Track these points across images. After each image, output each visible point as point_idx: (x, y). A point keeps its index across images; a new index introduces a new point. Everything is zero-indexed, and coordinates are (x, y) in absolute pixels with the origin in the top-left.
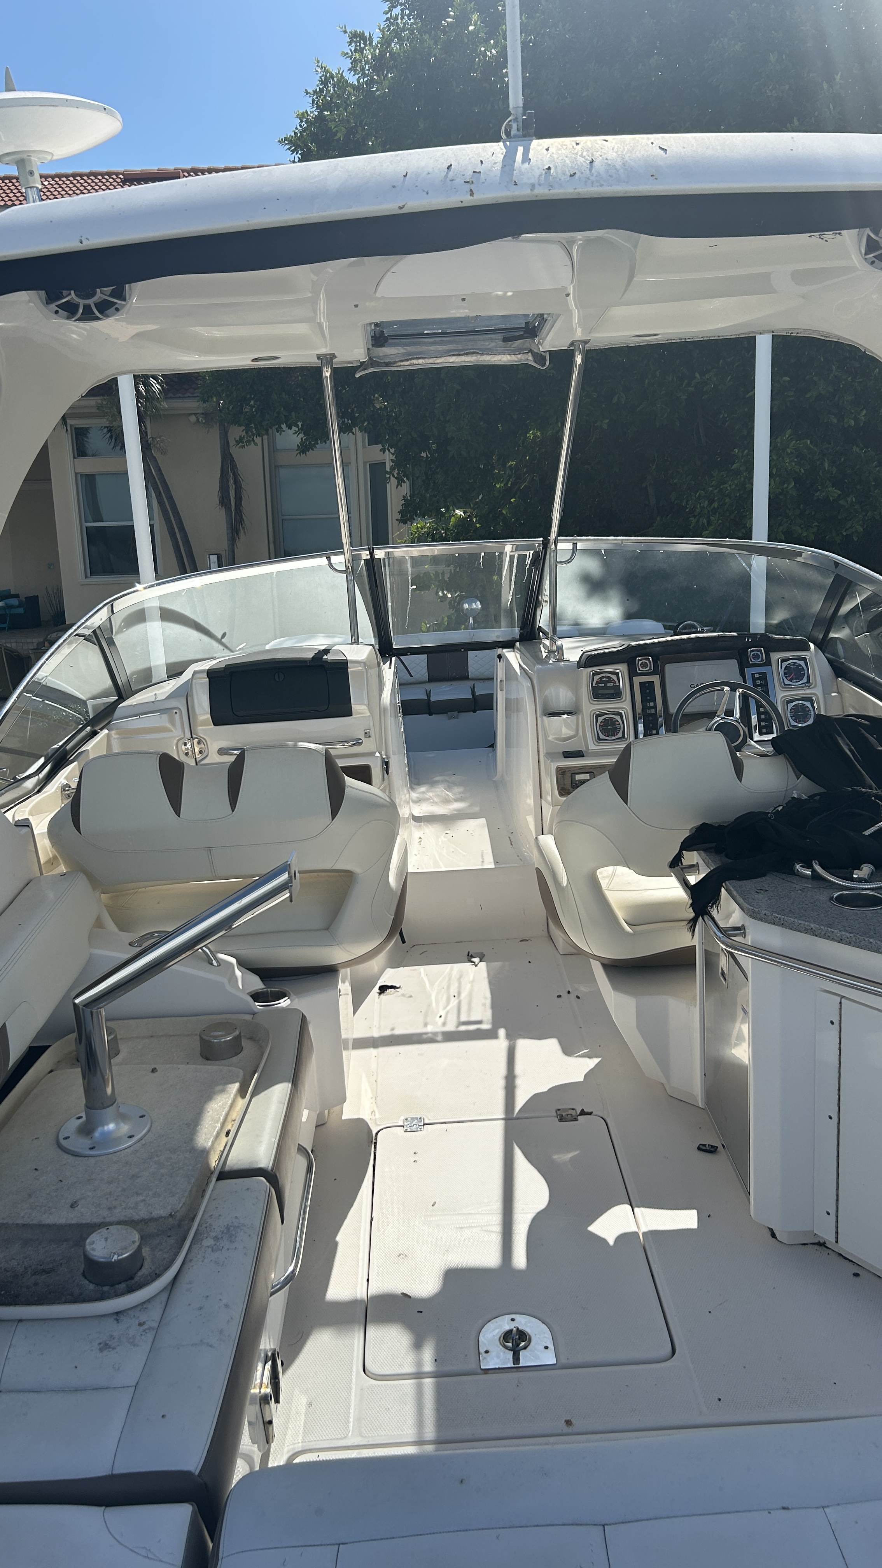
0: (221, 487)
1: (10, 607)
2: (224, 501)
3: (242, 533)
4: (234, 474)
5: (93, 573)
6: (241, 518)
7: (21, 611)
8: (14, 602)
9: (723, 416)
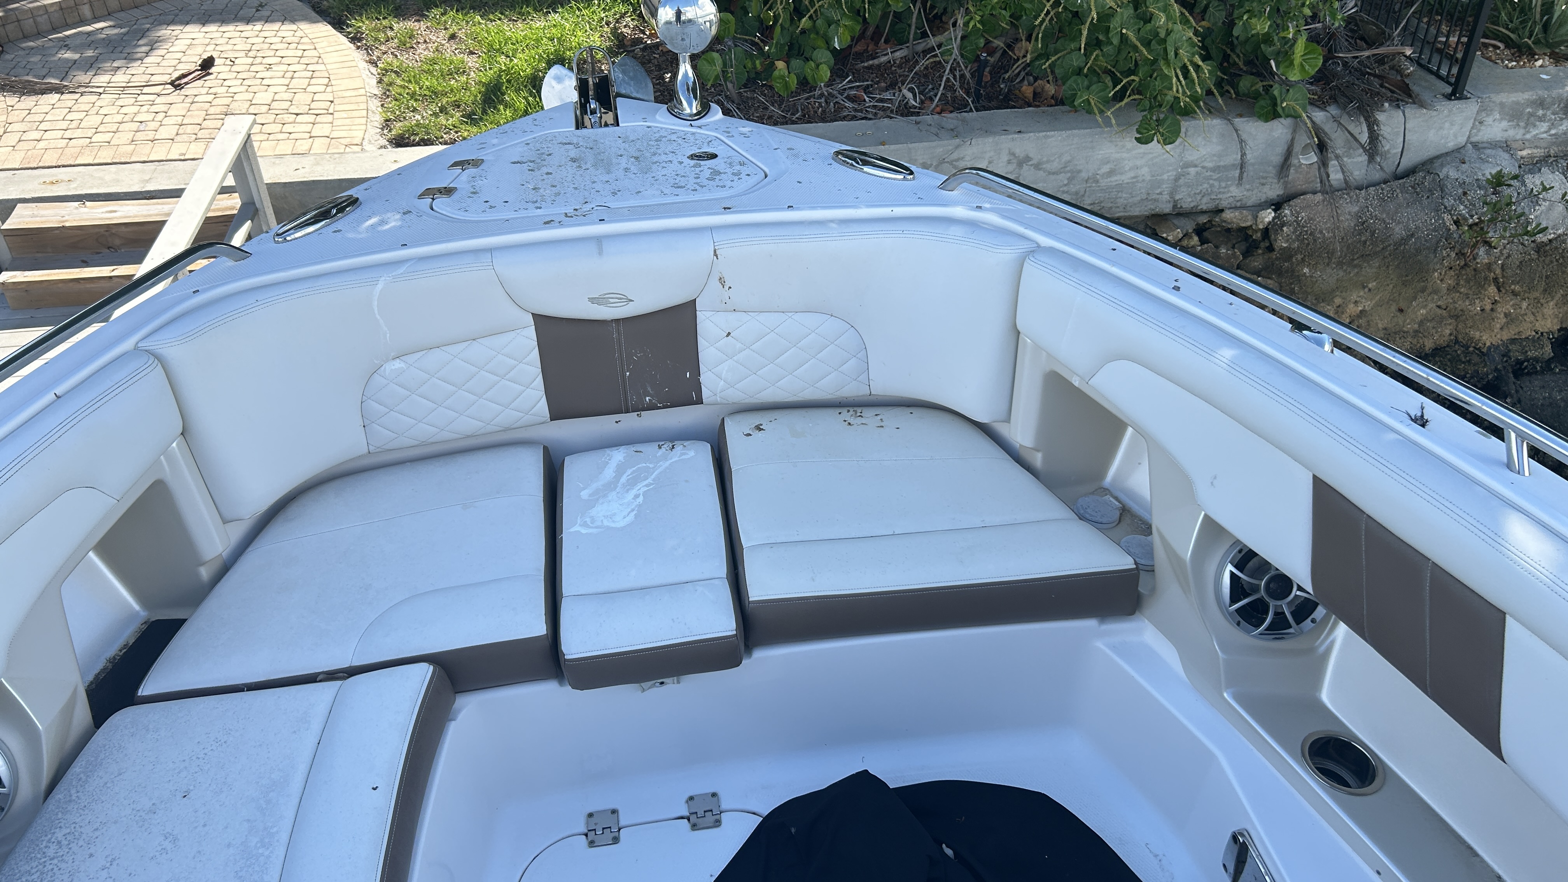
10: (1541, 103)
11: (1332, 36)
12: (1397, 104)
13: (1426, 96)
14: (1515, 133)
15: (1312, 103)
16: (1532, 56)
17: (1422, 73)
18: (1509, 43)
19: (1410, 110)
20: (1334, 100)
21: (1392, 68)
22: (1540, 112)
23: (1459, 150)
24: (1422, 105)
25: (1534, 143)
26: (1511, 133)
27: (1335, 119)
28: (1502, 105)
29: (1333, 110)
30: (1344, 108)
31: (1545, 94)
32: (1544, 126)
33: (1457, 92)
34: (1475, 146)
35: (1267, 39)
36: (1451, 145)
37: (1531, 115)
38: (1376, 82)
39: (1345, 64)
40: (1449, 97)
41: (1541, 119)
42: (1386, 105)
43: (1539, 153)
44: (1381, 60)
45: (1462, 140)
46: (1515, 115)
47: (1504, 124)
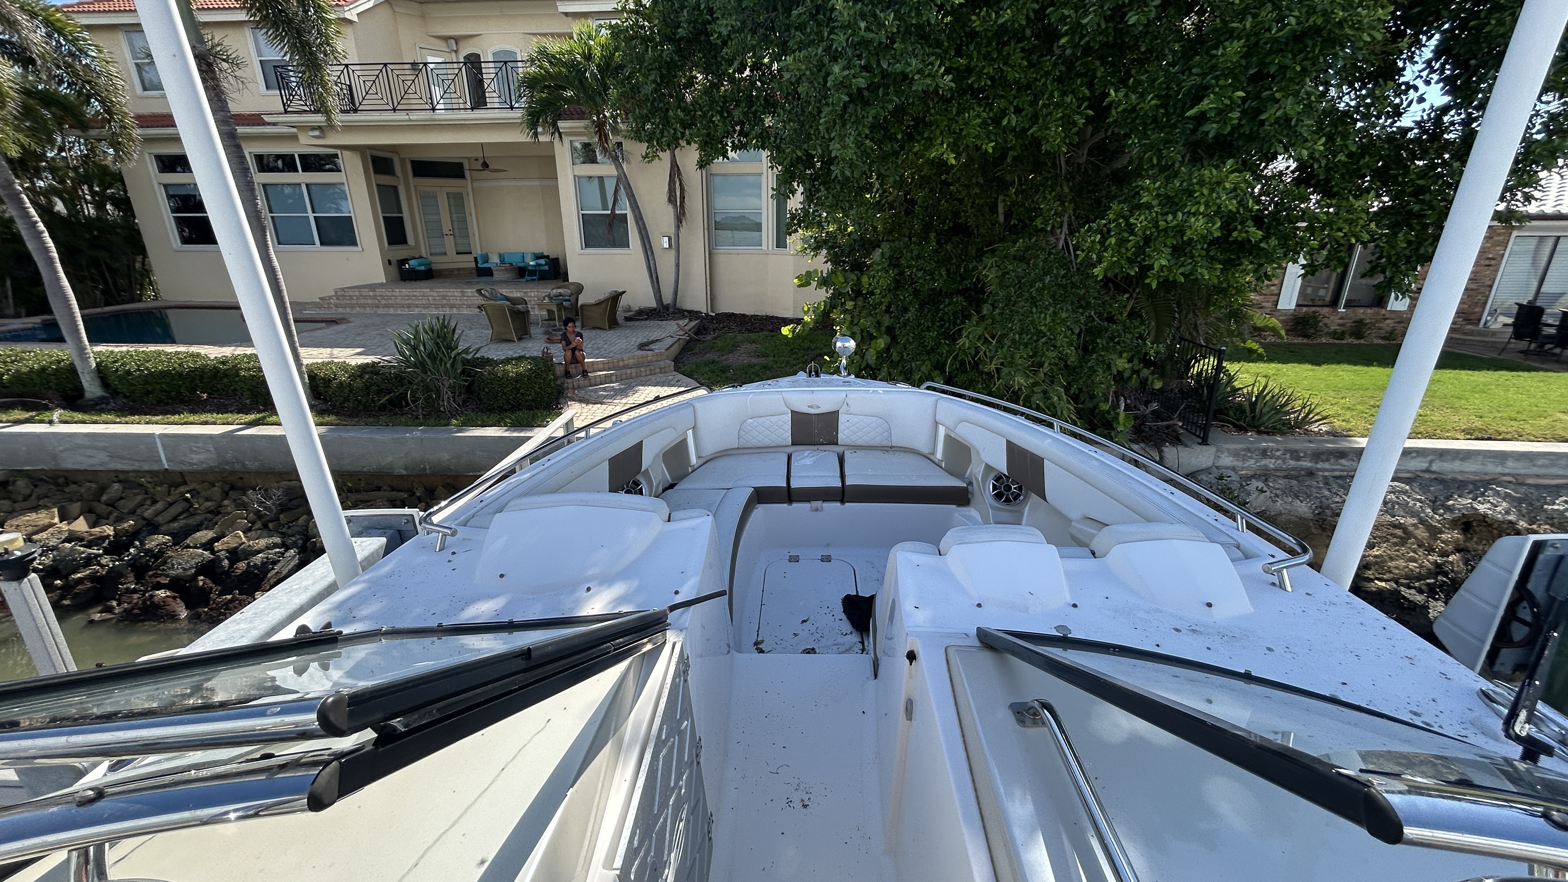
0: (670, 189)
1: (540, 265)
2: (671, 199)
3: (684, 223)
4: (680, 180)
5: (587, 245)
6: (684, 212)
7: (547, 268)
8: (542, 261)
9: (1133, 142)
10: (1249, 450)
11: (1145, 416)
12: (1173, 444)
13: (1189, 443)
14: (1239, 464)
15: (1131, 441)
16: (1247, 431)
17: (1188, 434)
18: (1235, 426)
19: (1180, 448)
20: (1143, 441)
21: (1173, 431)
22: (1249, 454)
23: (1208, 469)
24: (1186, 446)
25: (1248, 468)
26: (1236, 463)
27: (1142, 448)
28: (1228, 449)
29: (1142, 445)
30: (1147, 444)
31: (1251, 446)
32: (1253, 461)
33: (1204, 442)
34: (1217, 468)
35: (1108, 412)
36: (1204, 466)
37: (1245, 455)
38: (1164, 436)
39: (1150, 428)
40: (1200, 444)
41: (1251, 458)
42: (1167, 444)
43: (1250, 473)
44: (1168, 427)
45: (1210, 464)
46: (1236, 454)
47: (1231, 458)
